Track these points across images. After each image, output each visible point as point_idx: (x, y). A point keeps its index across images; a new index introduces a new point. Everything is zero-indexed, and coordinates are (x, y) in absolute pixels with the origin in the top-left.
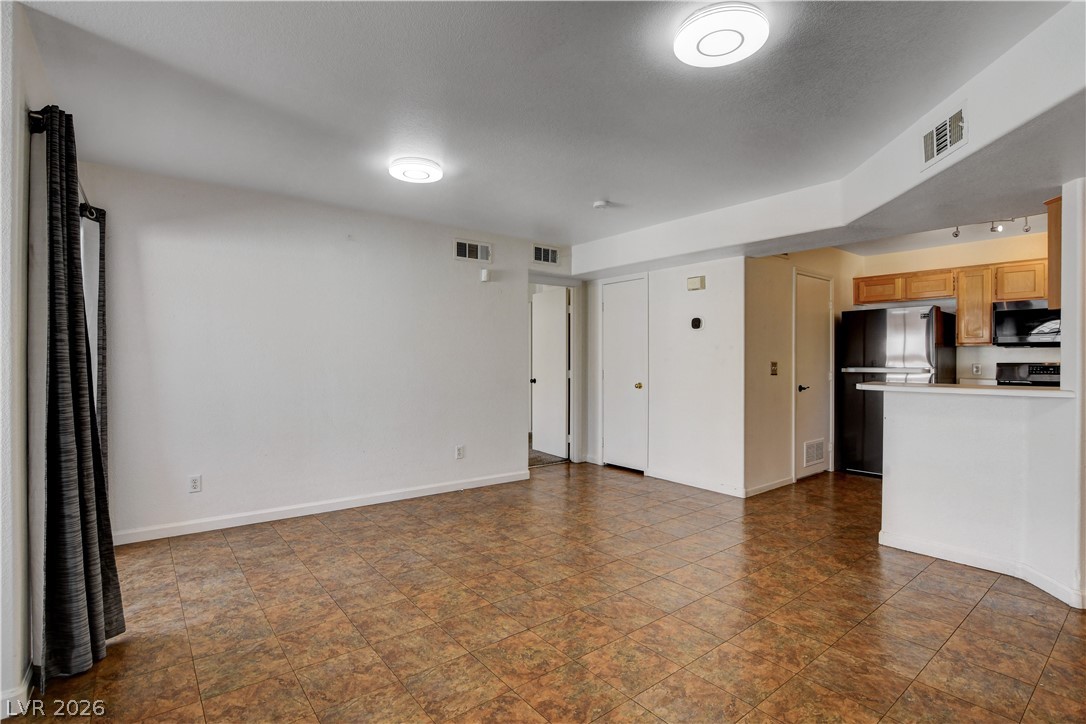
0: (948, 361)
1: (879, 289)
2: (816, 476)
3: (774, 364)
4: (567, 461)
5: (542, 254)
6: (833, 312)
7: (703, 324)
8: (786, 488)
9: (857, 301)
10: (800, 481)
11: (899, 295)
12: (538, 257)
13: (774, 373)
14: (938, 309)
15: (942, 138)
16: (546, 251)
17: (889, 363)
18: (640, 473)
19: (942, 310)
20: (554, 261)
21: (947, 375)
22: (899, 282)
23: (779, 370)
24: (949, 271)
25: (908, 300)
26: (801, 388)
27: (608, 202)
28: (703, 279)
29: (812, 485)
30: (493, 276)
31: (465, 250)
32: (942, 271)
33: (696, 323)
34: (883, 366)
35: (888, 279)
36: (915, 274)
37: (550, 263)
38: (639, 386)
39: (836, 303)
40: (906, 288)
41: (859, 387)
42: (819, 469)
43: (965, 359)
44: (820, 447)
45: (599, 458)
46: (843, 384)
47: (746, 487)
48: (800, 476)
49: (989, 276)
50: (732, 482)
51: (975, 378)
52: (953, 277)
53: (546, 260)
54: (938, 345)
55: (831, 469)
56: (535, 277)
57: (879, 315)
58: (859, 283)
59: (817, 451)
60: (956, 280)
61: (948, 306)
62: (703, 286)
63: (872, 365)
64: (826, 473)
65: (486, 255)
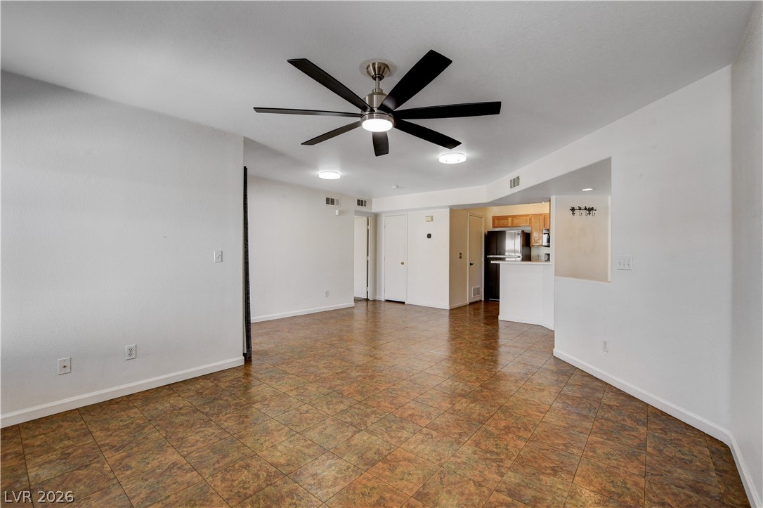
0: (528, 253)
1: (502, 221)
2: (476, 302)
3: (461, 254)
4: (367, 300)
5: (360, 203)
6: (484, 232)
7: (432, 236)
8: (465, 306)
9: (494, 227)
10: (471, 304)
11: (509, 225)
12: (358, 204)
13: (461, 258)
14: (523, 231)
15: (515, 182)
16: (362, 201)
17: (507, 254)
18: (403, 303)
19: (525, 232)
20: (365, 206)
21: (527, 257)
22: (510, 219)
23: (463, 257)
24: (528, 215)
25: (513, 226)
26: (471, 264)
27: (398, 187)
28: (432, 217)
29: (476, 306)
30: (341, 213)
31: (330, 201)
32: (526, 215)
33: (429, 236)
34: (504, 255)
35: (506, 218)
36: (516, 216)
37: (363, 207)
38: (403, 263)
39: (485, 228)
40: (512, 222)
41: (492, 262)
42: (478, 299)
43: (534, 252)
44: (478, 289)
45: (383, 297)
46: (487, 261)
47: (450, 305)
48: (471, 301)
49: (542, 218)
50: (444, 304)
51: (538, 259)
52: (530, 218)
53: (362, 205)
54: (523, 246)
55: (483, 299)
56: (357, 213)
57: (503, 233)
58: (494, 218)
59: (477, 291)
60: (530, 219)
61: (527, 230)
62: (432, 220)
63: (500, 254)
64: (481, 301)
65: (338, 204)
